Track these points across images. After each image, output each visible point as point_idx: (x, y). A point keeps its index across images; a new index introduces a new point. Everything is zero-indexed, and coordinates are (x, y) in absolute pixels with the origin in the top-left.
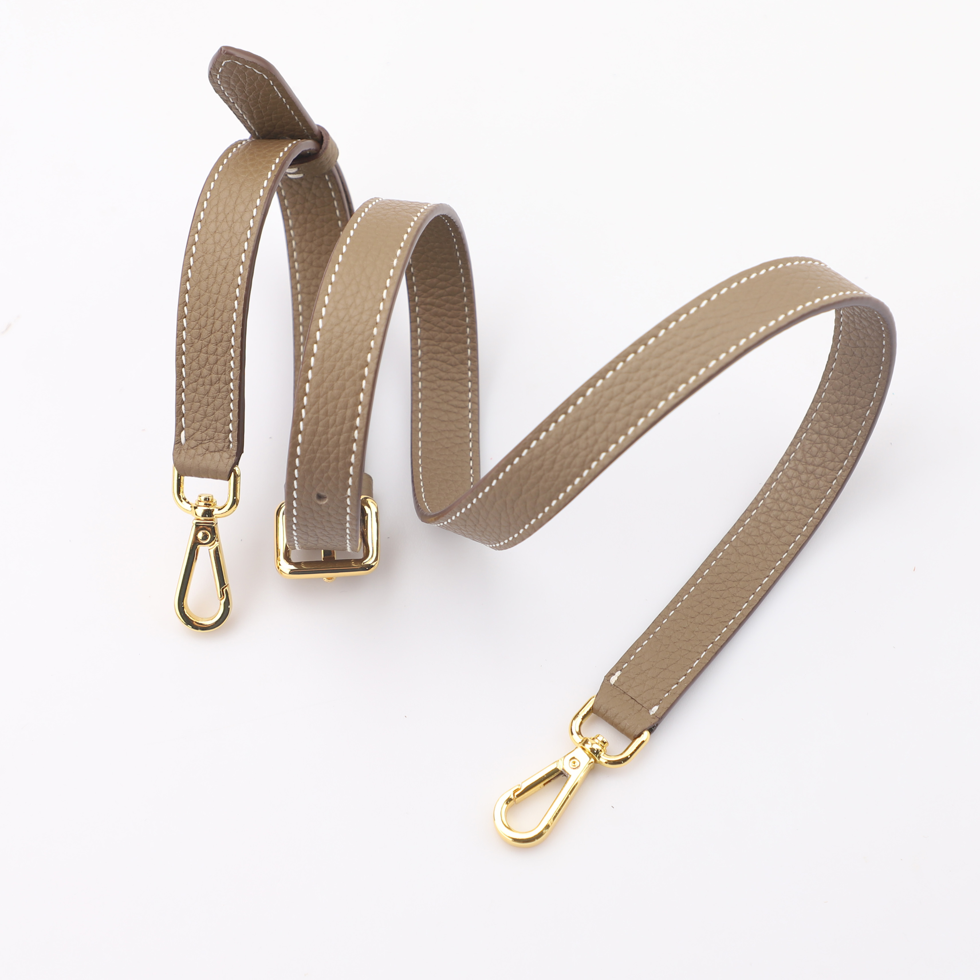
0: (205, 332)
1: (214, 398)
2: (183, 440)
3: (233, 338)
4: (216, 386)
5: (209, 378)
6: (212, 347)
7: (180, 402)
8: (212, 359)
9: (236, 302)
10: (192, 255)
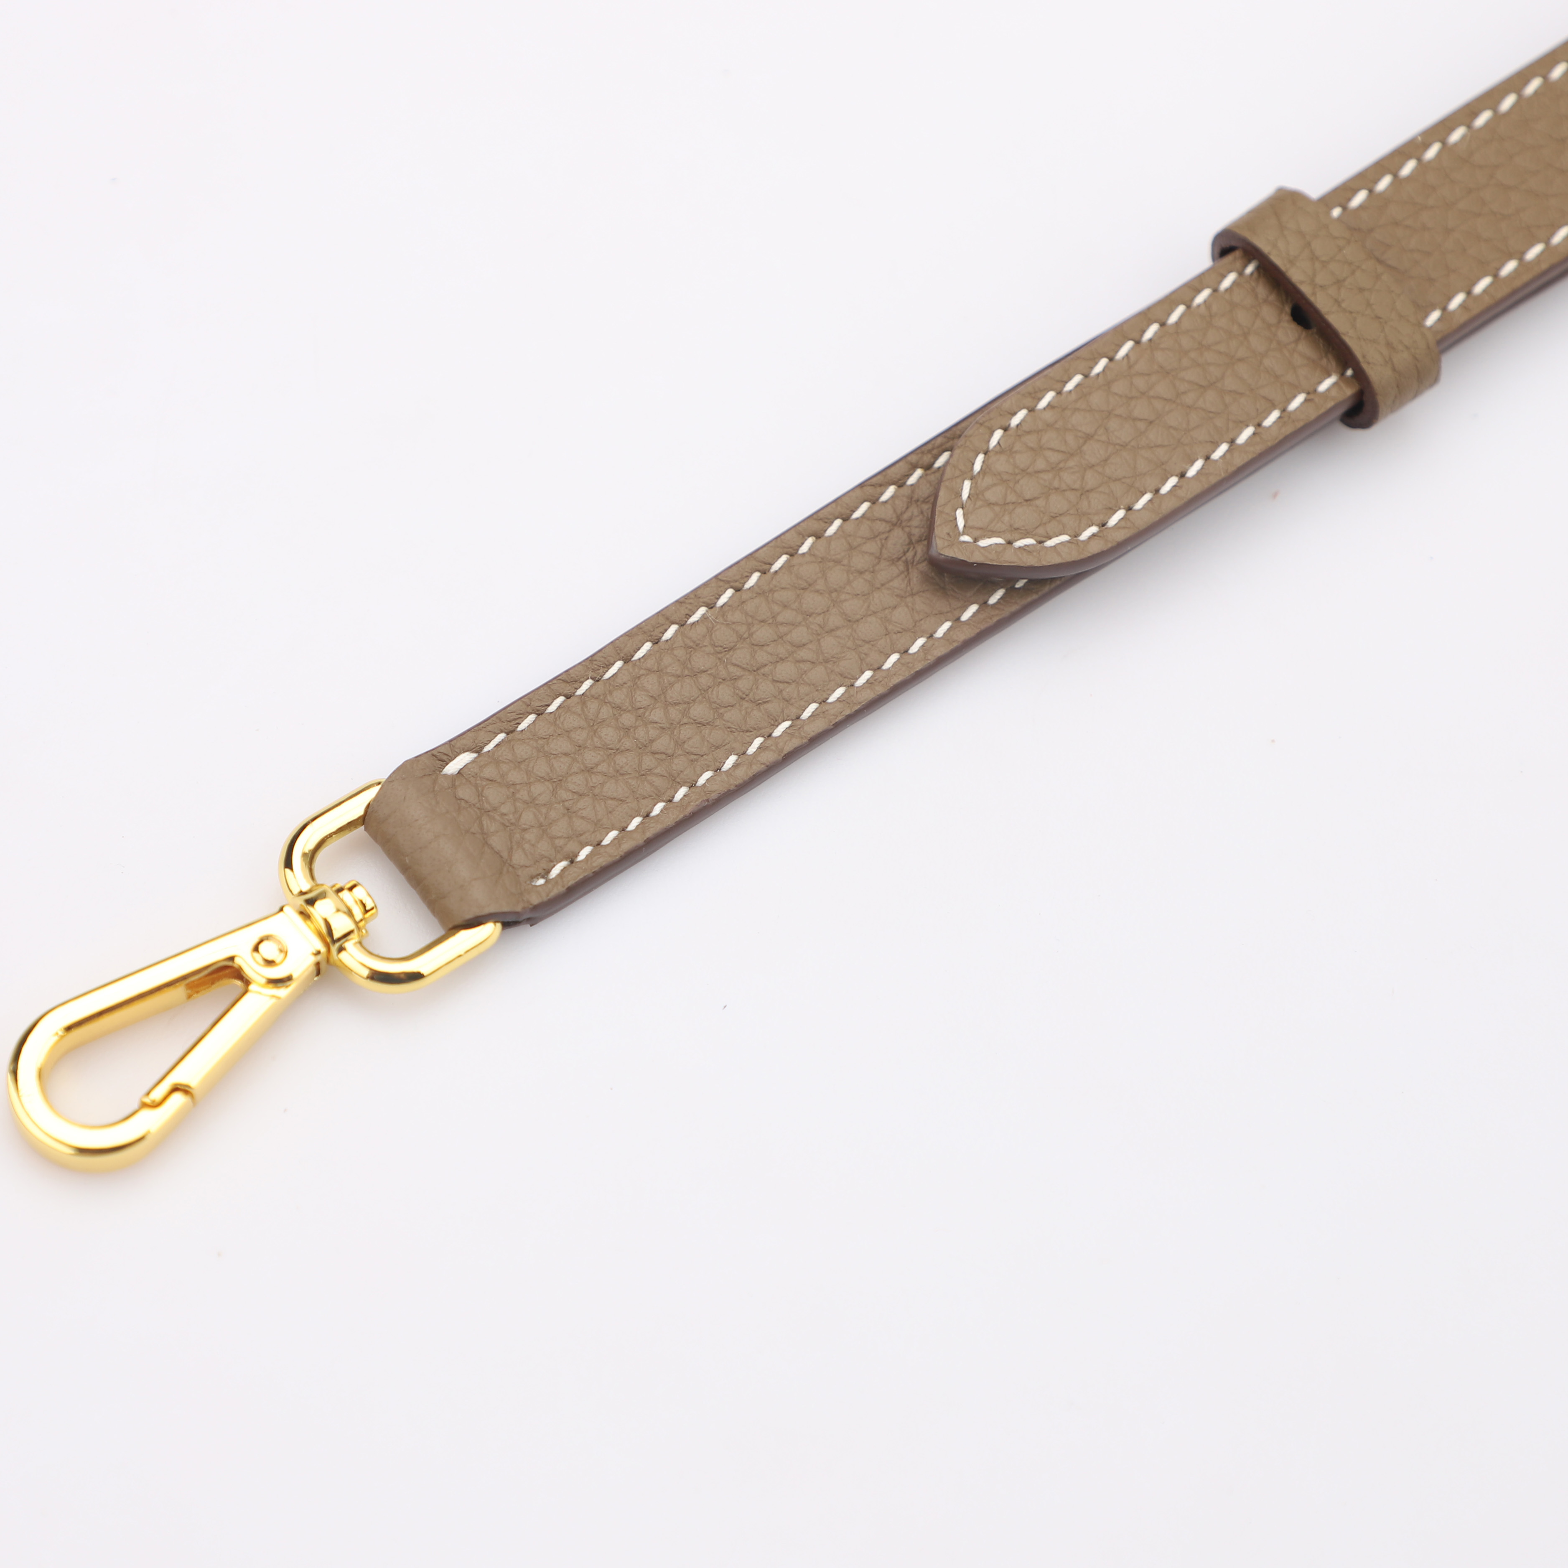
0: (742, 655)
1: (619, 773)
2: (452, 768)
3: (787, 724)
4: (648, 761)
5: (653, 733)
6: (724, 693)
7: (538, 704)
8: (699, 711)
9: (868, 674)
10: (874, 501)
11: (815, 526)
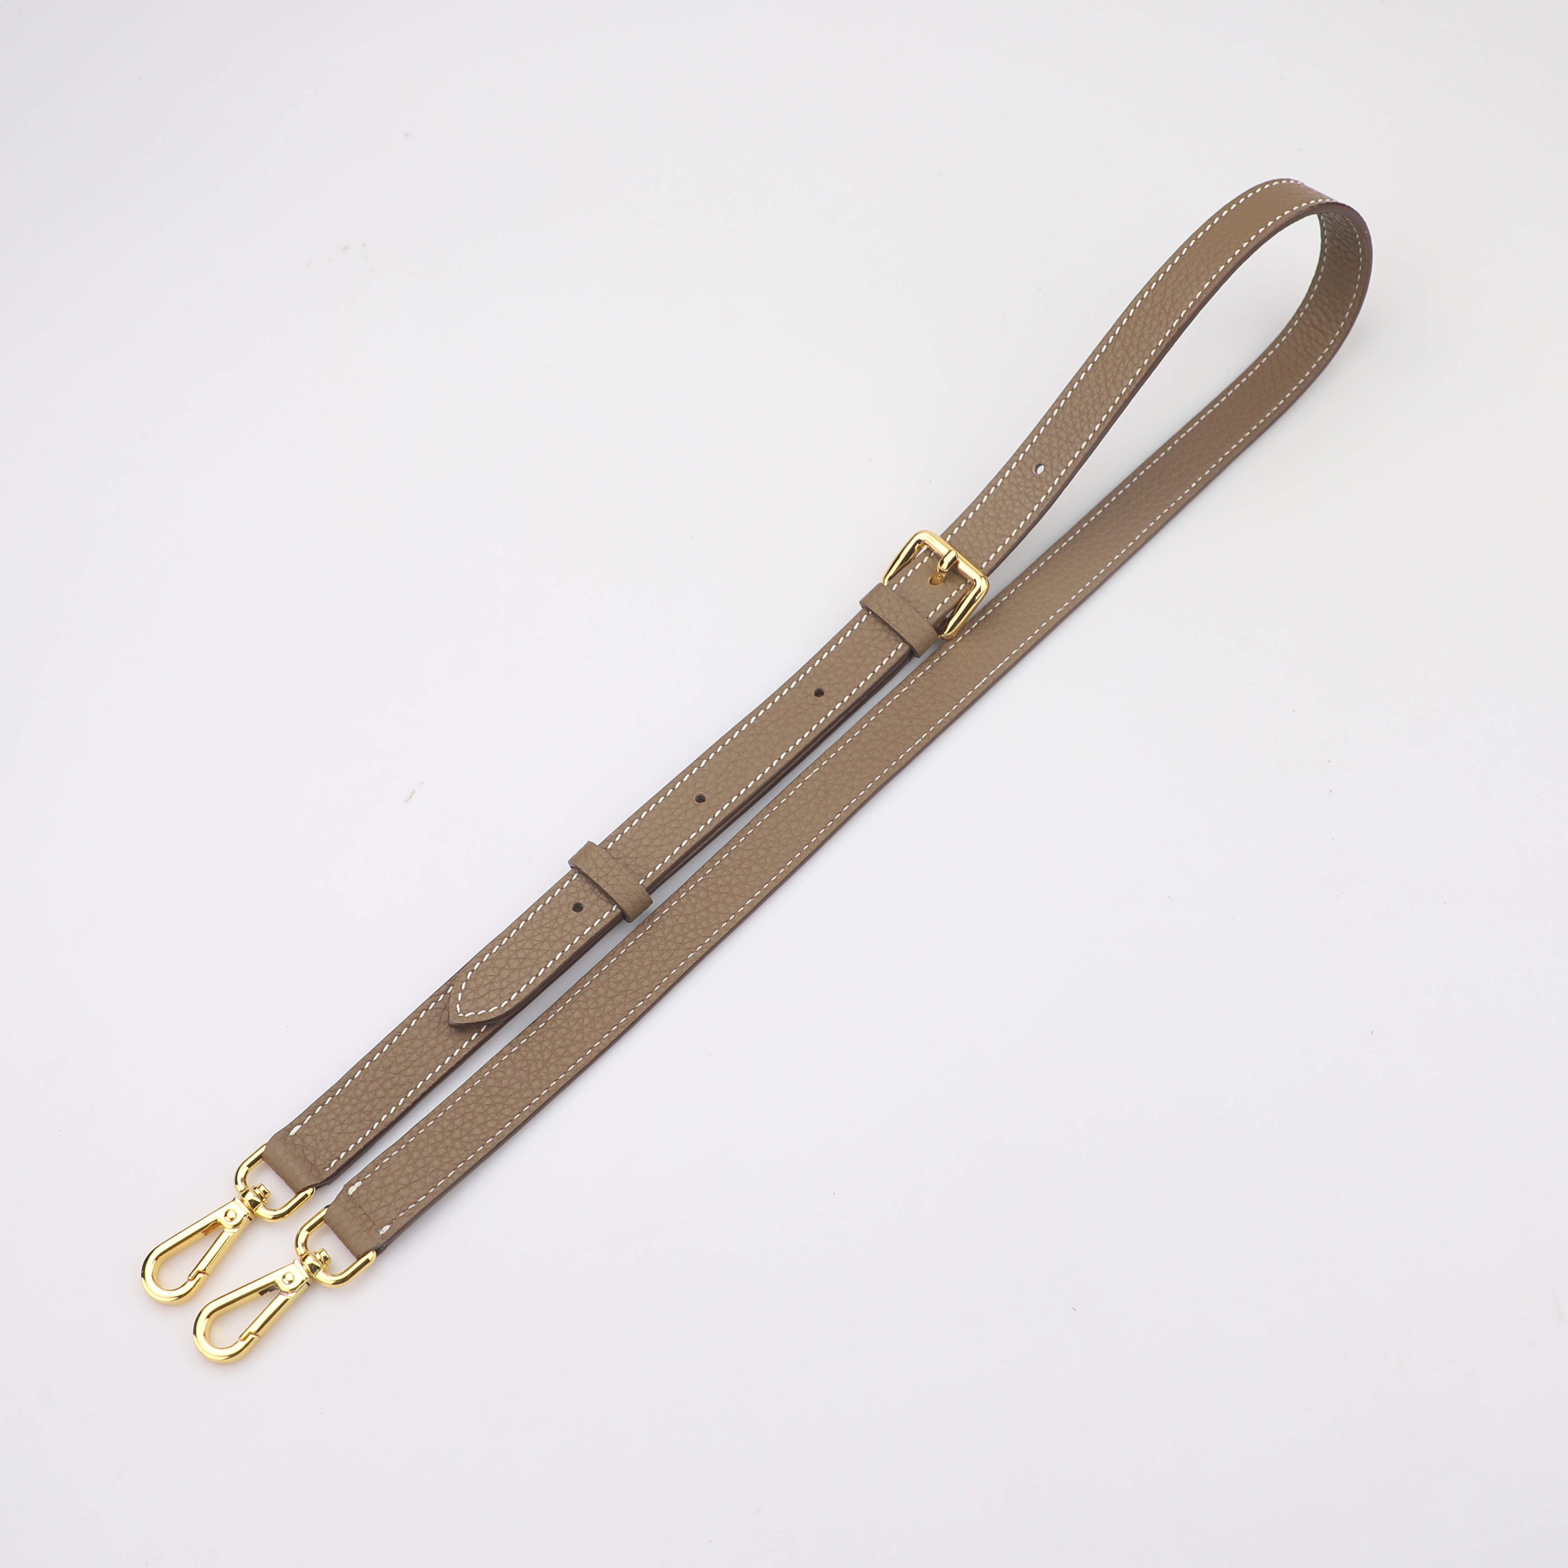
0: (394, 1069)
1: (352, 1123)
2: (293, 1133)
3: (412, 1091)
4: (363, 1116)
5: (364, 1105)
6: (388, 1085)
7: (321, 1102)
8: (380, 1093)
9: (440, 1067)
10: (436, 1002)
11: (416, 1015)
